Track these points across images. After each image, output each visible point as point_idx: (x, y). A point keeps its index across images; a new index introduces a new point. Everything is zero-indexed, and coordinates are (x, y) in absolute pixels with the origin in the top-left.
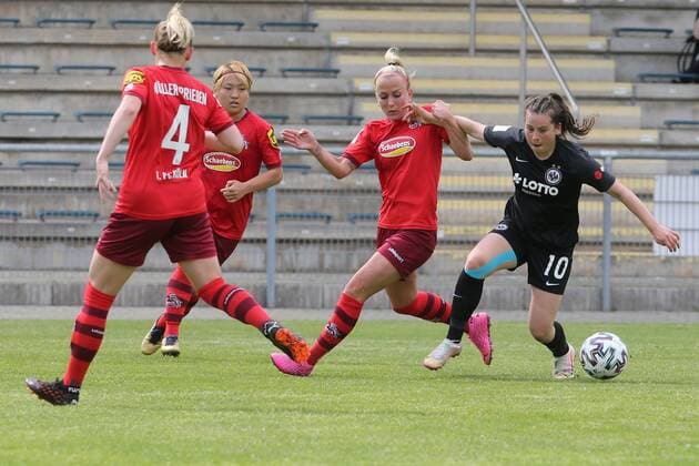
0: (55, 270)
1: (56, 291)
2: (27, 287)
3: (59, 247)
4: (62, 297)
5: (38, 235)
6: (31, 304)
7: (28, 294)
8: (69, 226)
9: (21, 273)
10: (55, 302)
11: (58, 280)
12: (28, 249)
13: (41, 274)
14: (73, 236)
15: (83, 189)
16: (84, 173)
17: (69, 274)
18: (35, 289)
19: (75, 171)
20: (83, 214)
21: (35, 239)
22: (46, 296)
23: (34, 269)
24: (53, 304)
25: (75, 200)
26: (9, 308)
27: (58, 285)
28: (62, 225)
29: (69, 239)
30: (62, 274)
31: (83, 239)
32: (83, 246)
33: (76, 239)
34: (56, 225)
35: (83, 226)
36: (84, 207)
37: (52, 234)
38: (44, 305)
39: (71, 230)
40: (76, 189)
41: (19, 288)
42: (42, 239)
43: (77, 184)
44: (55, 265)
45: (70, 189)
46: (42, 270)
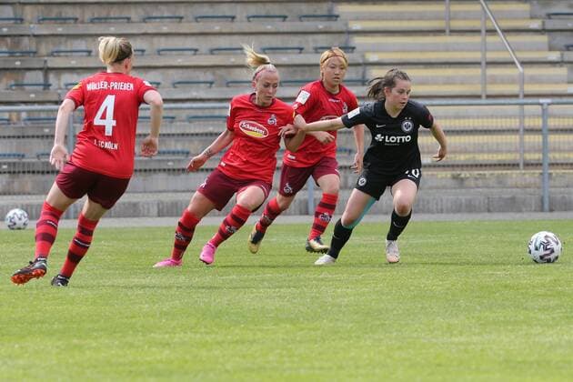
0: (160, 192)
1: (161, 206)
2: (141, 204)
3: (162, 176)
4: (165, 210)
5: (147, 168)
6: (144, 216)
7: (141, 208)
8: (168, 161)
9: (136, 195)
10: (160, 214)
11: (163, 199)
12: (141, 178)
13: (150, 195)
14: (171, 167)
15: (178, 135)
16: (178, 123)
17: (170, 195)
18: (146, 206)
19: (172, 122)
20: (178, 153)
21: (145, 170)
22: (154, 210)
23: (145, 192)
24: (159, 216)
25: (173, 143)
26: (128, 219)
27: (162, 203)
28: (163, 161)
29: (169, 170)
30: (165, 194)
31: (179, 170)
32: (179, 174)
33: (174, 170)
34: (159, 161)
35: (179, 161)
36: (179, 147)
37: (157, 167)
38: (152, 217)
39: (170, 163)
40: (173, 135)
41: (135, 205)
42: (150, 170)
43: (173, 131)
44: (161, 188)
45: (169, 135)
46: (151, 192)
